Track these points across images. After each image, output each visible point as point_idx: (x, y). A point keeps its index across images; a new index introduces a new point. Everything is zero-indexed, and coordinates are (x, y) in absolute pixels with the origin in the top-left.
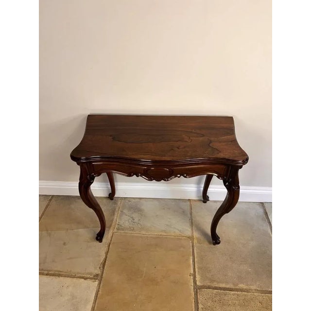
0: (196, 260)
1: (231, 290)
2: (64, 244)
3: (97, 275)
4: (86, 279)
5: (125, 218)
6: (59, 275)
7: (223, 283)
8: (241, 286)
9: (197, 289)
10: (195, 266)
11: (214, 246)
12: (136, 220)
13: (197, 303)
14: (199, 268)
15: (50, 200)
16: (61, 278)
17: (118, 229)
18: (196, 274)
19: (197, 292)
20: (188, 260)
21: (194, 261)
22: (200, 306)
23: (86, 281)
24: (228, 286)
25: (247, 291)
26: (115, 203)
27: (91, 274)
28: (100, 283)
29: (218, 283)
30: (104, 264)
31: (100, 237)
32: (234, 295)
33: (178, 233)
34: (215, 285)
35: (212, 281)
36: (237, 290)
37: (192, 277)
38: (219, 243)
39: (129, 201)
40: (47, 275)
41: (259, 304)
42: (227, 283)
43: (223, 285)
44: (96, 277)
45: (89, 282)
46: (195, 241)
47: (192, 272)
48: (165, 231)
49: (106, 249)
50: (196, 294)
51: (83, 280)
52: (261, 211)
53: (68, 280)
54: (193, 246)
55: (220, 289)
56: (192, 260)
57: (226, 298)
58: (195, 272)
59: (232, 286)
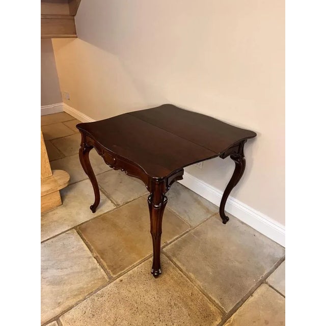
0: (180, 239)
1: (181, 270)
2: (120, 183)
3: (119, 205)
4: (112, 202)
7: (180, 262)
8: (192, 276)
10: (174, 241)
14: (175, 244)
20: (174, 235)
21: (177, 239)
24: (182, 267)
25: (192, 281)
27: (115, 201)
28: (116, 209)
29: (177, 260)
30: (127, 203)
32: (179, 273)
33: (187, 219)
34: (175, 260)
35: (175, 255)
36: (185, 274)
37: (165, 244)
41: (190, 293)
42: (183, 265)
43: (179, 264)
44: (117, 205)
45: (112, 205)
46: (193, 231)
47: (168, 242)
48: (179, 212)
51: (110, 202)
54: (187, 232)
55: (175, 264)
56: (176, 237)
57: (172, 270)
58: (170, 243)
59: (184, 268)
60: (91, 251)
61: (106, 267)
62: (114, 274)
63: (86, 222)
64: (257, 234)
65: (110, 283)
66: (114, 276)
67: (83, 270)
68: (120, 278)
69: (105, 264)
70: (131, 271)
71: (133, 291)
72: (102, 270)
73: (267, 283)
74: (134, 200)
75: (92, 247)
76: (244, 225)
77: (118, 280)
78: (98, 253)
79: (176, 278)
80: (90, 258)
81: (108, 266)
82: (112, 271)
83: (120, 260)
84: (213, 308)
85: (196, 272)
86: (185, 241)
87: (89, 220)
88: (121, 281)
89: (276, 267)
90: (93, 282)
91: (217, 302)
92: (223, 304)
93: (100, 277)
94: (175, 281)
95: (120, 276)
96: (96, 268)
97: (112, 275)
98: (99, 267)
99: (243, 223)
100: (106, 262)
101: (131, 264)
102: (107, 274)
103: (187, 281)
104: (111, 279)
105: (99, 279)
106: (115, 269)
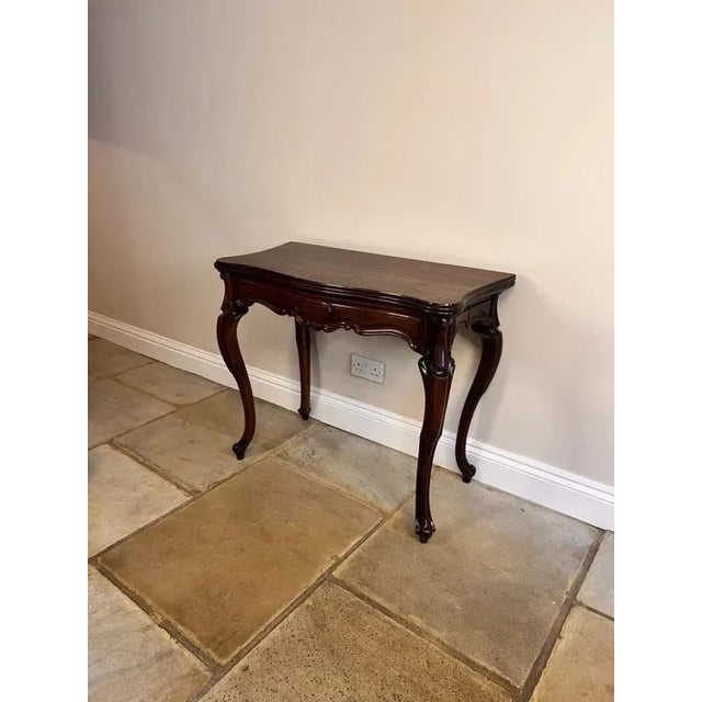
0: (365, 544)
1: (389, 613)
2: (191, 442)
3: (199, 492)
4: (179, 487)
5: (304, 447)
6: (153, 470)
7: (379, 594)
8: (415, 619)
9: (327, 579)
10: (353, 551)
12: (317, 456)
13: (306, 595)
14: (359, 557)
16: (152, 474)
17: (278, 456)
18: (346, 561)
19: (321, 583)
20: (349, 537)
21: (359, 544)
22: (309, 602)
23: (177, 490)
24: (387, 606)
25: (420, 632)
26: (305, 426)
27: (190, 486)
28: (191, 501)
29: (373, 590)
30: (218, 484)
32: (385, 621)
33: (370, 497)
34: (365, 591)
35: (363, 582)
36: (400, 620)
37: (333, 561)
39: (329, 431)
41: (423, 662)
42: (391, 599)
43: (379, 600)
44: (194, 492)
45: (180, 493)
46: (390, 522)
47: (341, 555)
48: (348, 487)
49: (238, 470)
50: (319, 583)
51: (174, 487)
53: (157, 479)
54: (377, 527)
55: (369, 601)
56: (356, 541)
57: (365, 618)
58: (346, 557)
59: (394, 608)
60: (148, 610)
61: (197, 643)
62: (221, 656)
63: (120, 542)
64: (525, 507)
65: (215, 680)
66: (224, 662)
67: (134, 663)
68: (242, 663)
69: (192, 637)
70: (265, 640)
71: (283, 687)
72: (187, 653)
73: (581, 604)
74: (234, 475)
75: (149, 602)
76: (494, 493)
77: (236, 669)
78: (168, 613)
79: (380, 634)
80: (148, 628)
81: (201, 639)
82: (215, 650)
83: (232, 619)
84: (485, 685)
85: (423, 609)
86: (378, 546)
87: (127, 538)
88: (246, 669)
89: (587, 567)
90: (169, 689)
91: (492, 668)
92: (504, 670)
93: (184, 672)
94: (381, 642)
95: (239, 657)
96: (171, 652)
97: (218, 661)
98: (176, 646)
99: (490, 488)
100: (195, 632)
101: (261, 624)
102: (206, 659)
103: (408, 636)
104: (218, 671)
105: (182, 678)
106: (221, 643)
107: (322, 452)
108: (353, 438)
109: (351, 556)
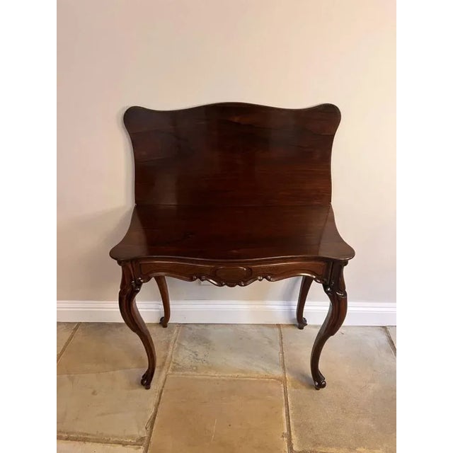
0: (291, 412)
2: (94, 393)
3: (142, 439)
4: (124, 444)
5: (185, 352)
6: (85, 440)
8: (362, 450)
10: (289, 422)
11: (317, 391)
12: (200, 356)
14: (297, 426)
15: (75, 329)
16: (88, 445)
17: (173, 370)
18: (292, 433)
20: (278, 413)
21: (288, 415)
23: (125, 448)
27: (132, 437)
28: (146, 451)
29: (325, 446)
30: (152, 422)
31: (146, 381)
33: (262, 373)
35: (317, 444)
37: (285, 439)
38: (324, 386)
39: (190, 329)
40: (67, 439)
44: (139, 442)
45: (130, 449)
46: (289, 385)
47: (286, 431)
48: (243, 371)
49: (155, 399)
51: (120, 446)
52: (384, 338)
53: (98, 448)
54: (286, 392)
56: (284, 414)
58: (289, 430)
74: (156, 406)
85: (359, 440)
86: (298, 408)
107: (201, 350)
108: (210, 328)
109: (292, 427)
